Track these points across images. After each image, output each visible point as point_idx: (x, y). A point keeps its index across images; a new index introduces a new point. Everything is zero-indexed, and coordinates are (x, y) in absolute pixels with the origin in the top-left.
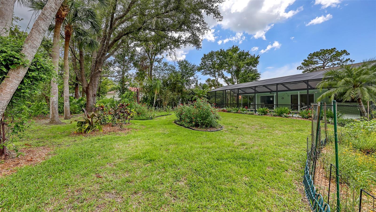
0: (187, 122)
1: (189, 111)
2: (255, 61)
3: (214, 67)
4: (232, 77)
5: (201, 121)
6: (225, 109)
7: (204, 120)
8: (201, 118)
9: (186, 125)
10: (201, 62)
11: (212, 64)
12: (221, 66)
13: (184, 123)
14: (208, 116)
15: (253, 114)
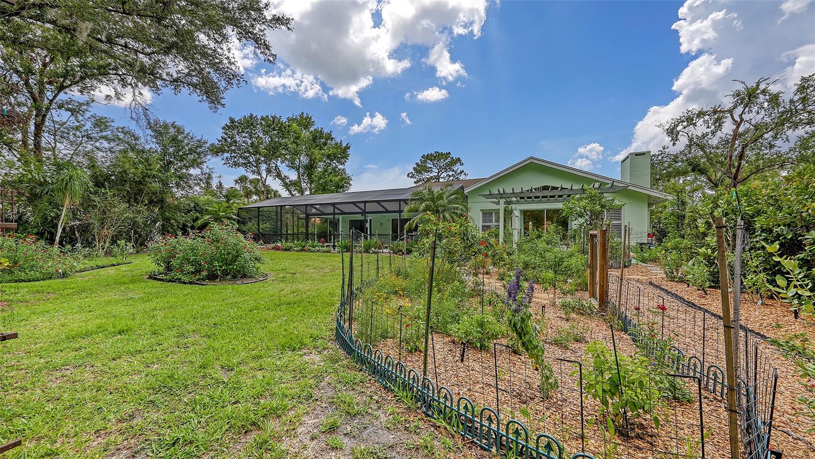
0: (188, 273)
1: (193, 250)
2: (342, 153)
3: (257, 152)
4: (299, 177)
5: (222, 268)
6: (280, 245)
7: (230, 264)
8: (222, 262)
9: (184, 278)
10: (221, 135)
11: (252, 144)
12: (273, 152)
13: (179, 275)
14: (237, 256)
15: (329, 252)
